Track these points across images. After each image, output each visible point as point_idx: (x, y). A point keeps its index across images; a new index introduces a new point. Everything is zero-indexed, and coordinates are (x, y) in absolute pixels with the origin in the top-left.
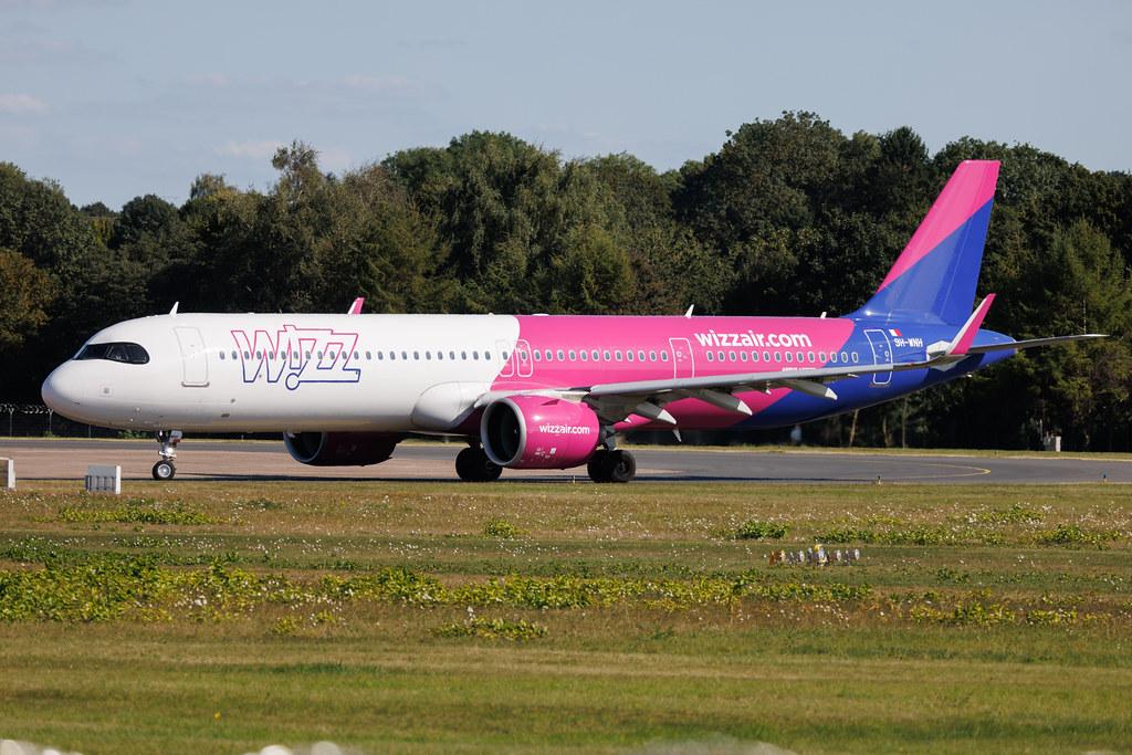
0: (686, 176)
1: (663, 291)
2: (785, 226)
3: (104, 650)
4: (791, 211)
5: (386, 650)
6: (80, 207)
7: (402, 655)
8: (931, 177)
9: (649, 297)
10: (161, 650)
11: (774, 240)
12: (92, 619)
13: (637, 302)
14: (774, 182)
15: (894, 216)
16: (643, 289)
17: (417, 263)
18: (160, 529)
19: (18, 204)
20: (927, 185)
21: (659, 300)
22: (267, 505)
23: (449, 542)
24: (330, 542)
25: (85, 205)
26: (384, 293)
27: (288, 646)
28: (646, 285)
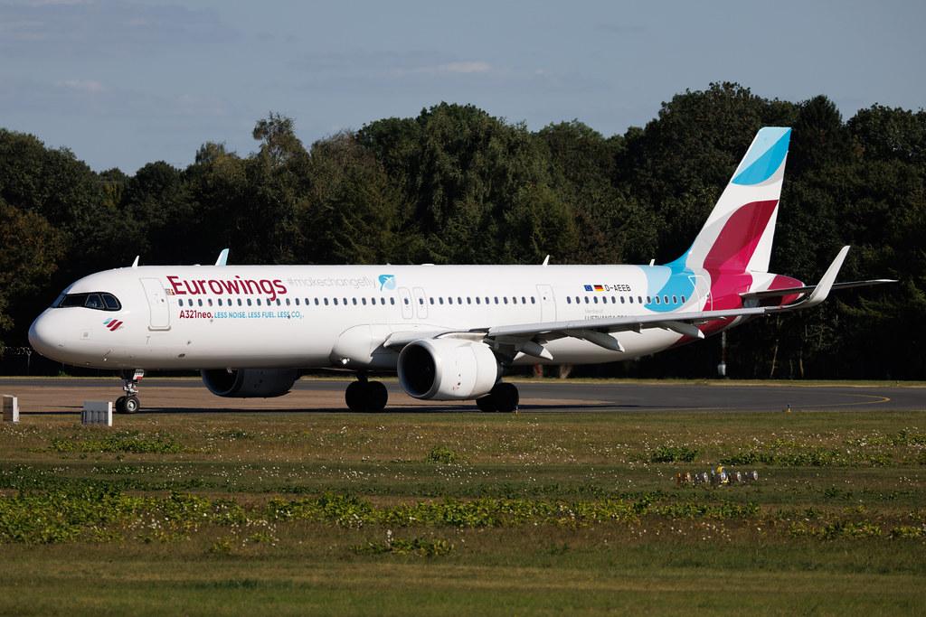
0: (629, 141)
1: (602, 242)
2: (713, 183)
3: (54, 569)
4: (720, 170)
5: (308, 567)
6: (98, 174)
7: (321, 571)
8: (845, 139)
9: (591, 247)
10: (105, 567)
11: (704, 196)
12: (51, 540)
13: (580, 252)
14: (706, 145)
15: (810, 174)
16: (586, 241)
17: (386, 219)
18: (139, 458)
19: (38, 171)
20: (841, 147)
21: (601, 250)
22: (239, 435)
23: (394, 468)
24: (287, 468)
25: (103, 171)
26: (357, 246)
27: (220, 563)
28: (588, 237)
